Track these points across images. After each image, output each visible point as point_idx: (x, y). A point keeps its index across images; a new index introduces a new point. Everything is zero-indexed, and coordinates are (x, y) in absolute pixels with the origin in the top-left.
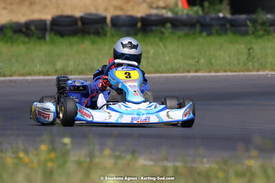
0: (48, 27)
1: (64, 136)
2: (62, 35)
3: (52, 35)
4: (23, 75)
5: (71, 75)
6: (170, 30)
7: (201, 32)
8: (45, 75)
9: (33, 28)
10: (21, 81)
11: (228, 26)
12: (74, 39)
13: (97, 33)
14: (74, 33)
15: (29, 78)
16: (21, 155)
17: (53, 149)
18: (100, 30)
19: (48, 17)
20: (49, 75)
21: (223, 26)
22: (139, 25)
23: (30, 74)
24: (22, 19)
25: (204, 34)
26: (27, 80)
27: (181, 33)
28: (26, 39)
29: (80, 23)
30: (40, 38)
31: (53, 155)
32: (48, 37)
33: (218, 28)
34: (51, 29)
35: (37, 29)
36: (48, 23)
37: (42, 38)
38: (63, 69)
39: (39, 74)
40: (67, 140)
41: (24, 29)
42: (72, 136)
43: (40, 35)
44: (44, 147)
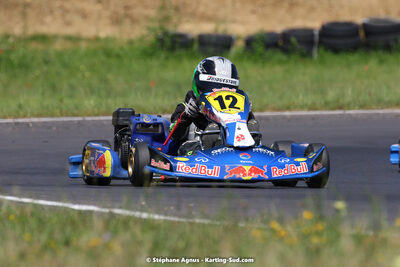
0: (317, 39)
1: (336, 198)
2: (336, 50)
3: (322, 50)
4: (279, 110)
5: (349, 109)
8: (310, 109)
9: (293, 40)
10: (275, 118)
12: (354, 57)
14: (354, 48)
15: (287, 113)
16: (275, 225)
17: (321, 218)
19: (316, 24)
20: (316, 109)
23: (288, 108)
24: (279, 29)
26: (284, 117)
28: (284, 57)
29: (362, 34)
30: (303, 56)
31: (320, 227)
32: (315, 54)
34: (320, 42)
35: (299, 41)
36: (316, 33)
37: (306, 55)
38: (338, 101)
39: (302, 107)
40: (340, 205)
41: (281, 43)
42: (348, 199)
43: (304, 51)
44: (307, 215)
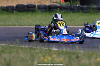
0: (15, 8)
2: (20, 11)
3: (16, 11)
6: (59, 11)
7: (70, 11)
11: (80, 9)
13: (33, 11)
18: (34, 10)
19: (15, 5)
21: (78, 9)
22: (48, 8)
25: (72, 12)
27: (63, 12)
28: (7, 13)
30: (12, 13)
32: (14, 12)
33: (77, 10)
34: (16, 9)
35: (11, 9)
37: (12, 12)
41: (6, 9)
43: (12, 11)
